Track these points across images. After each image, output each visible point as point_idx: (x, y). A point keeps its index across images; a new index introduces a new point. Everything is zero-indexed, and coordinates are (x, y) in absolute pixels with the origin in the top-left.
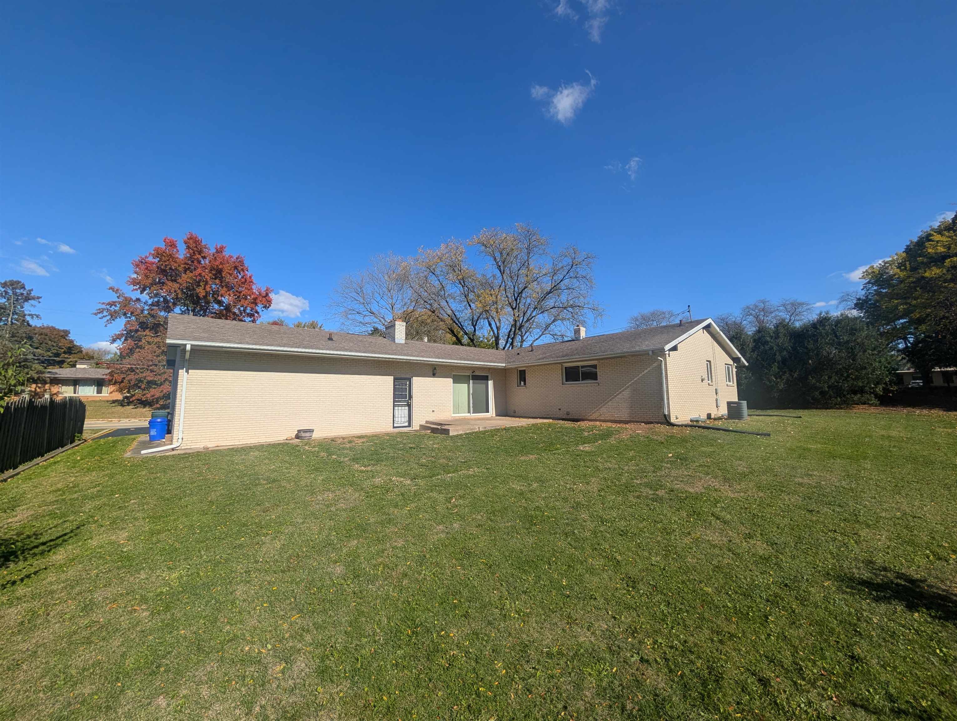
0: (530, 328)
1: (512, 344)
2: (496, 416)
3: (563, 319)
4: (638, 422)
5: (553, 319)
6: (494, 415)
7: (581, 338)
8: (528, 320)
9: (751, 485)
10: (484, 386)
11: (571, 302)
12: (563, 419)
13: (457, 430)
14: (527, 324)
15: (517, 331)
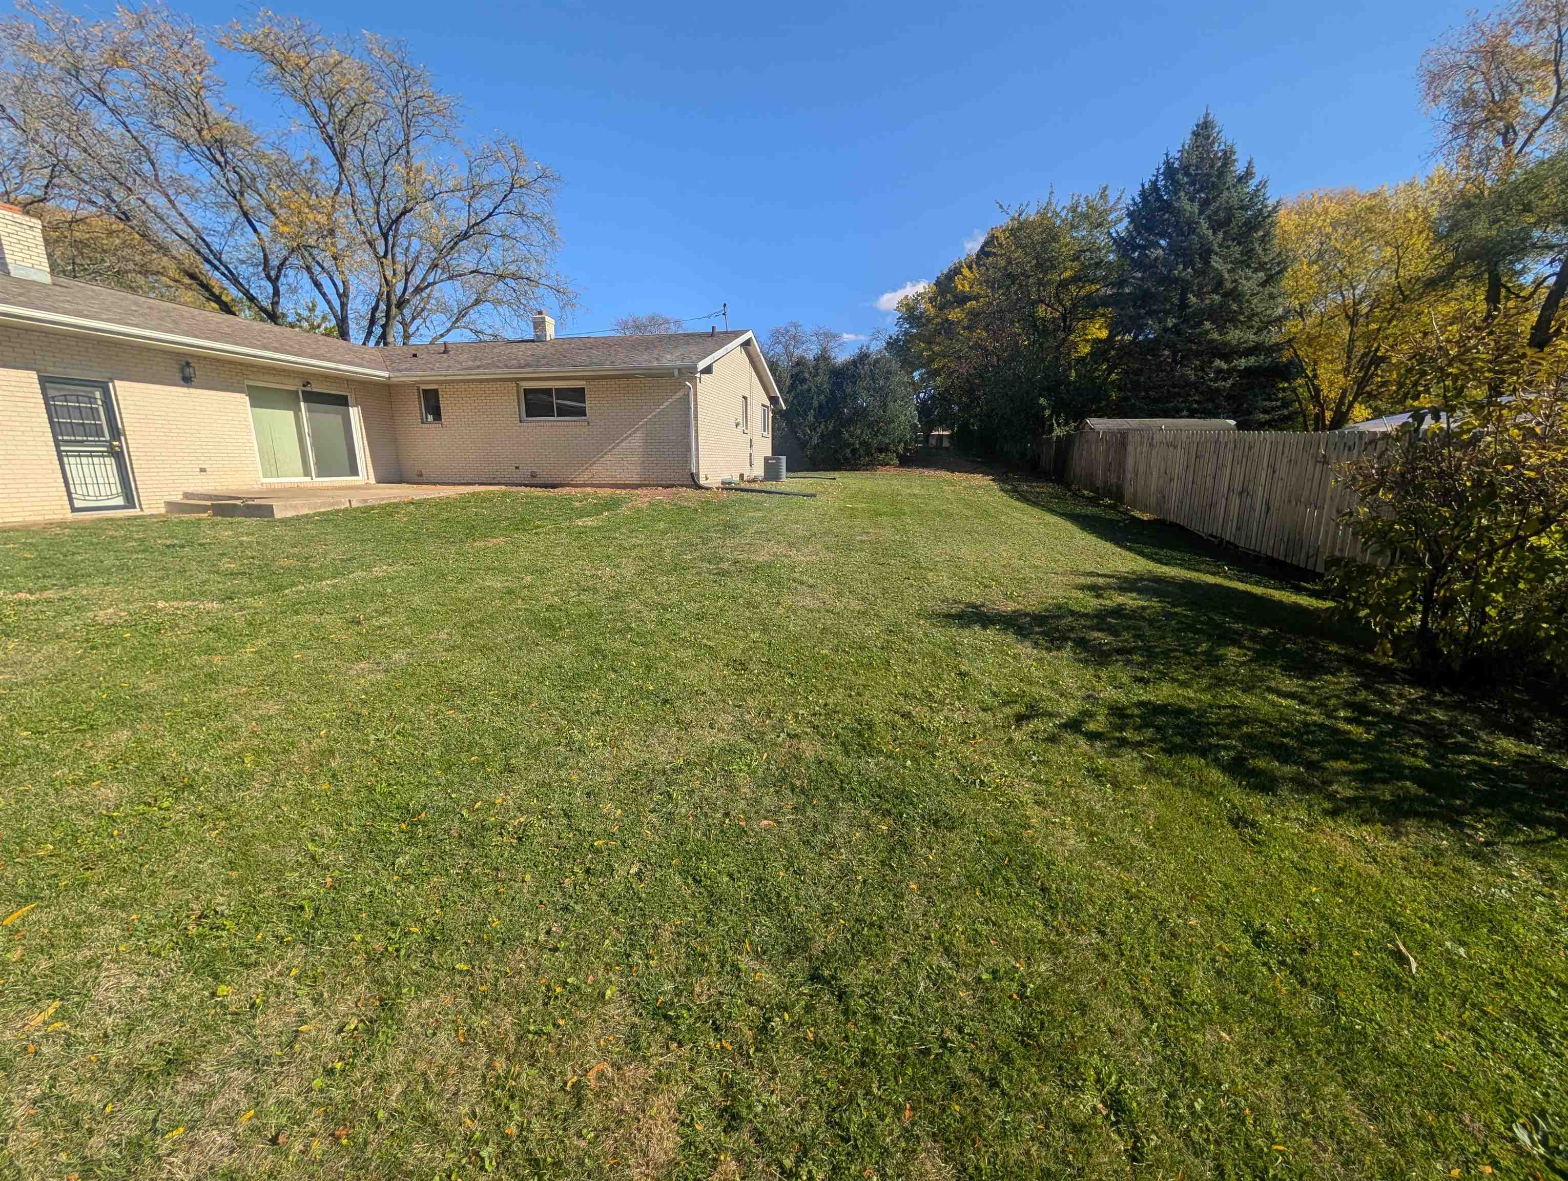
0: (423, 310)
1: (383, 336)
2: (378, 482)
3: (497, 302)
4: (654, 485)
5: (474, 297)
6: (372, 481)
7: (548, 339)
8: (418, 290)
9: (819, 546)
10: (338, 419)
11: (513, 268)
12: (526, 486)
13: (295, 507)
14: (416, 300)
15: (394, 310)
